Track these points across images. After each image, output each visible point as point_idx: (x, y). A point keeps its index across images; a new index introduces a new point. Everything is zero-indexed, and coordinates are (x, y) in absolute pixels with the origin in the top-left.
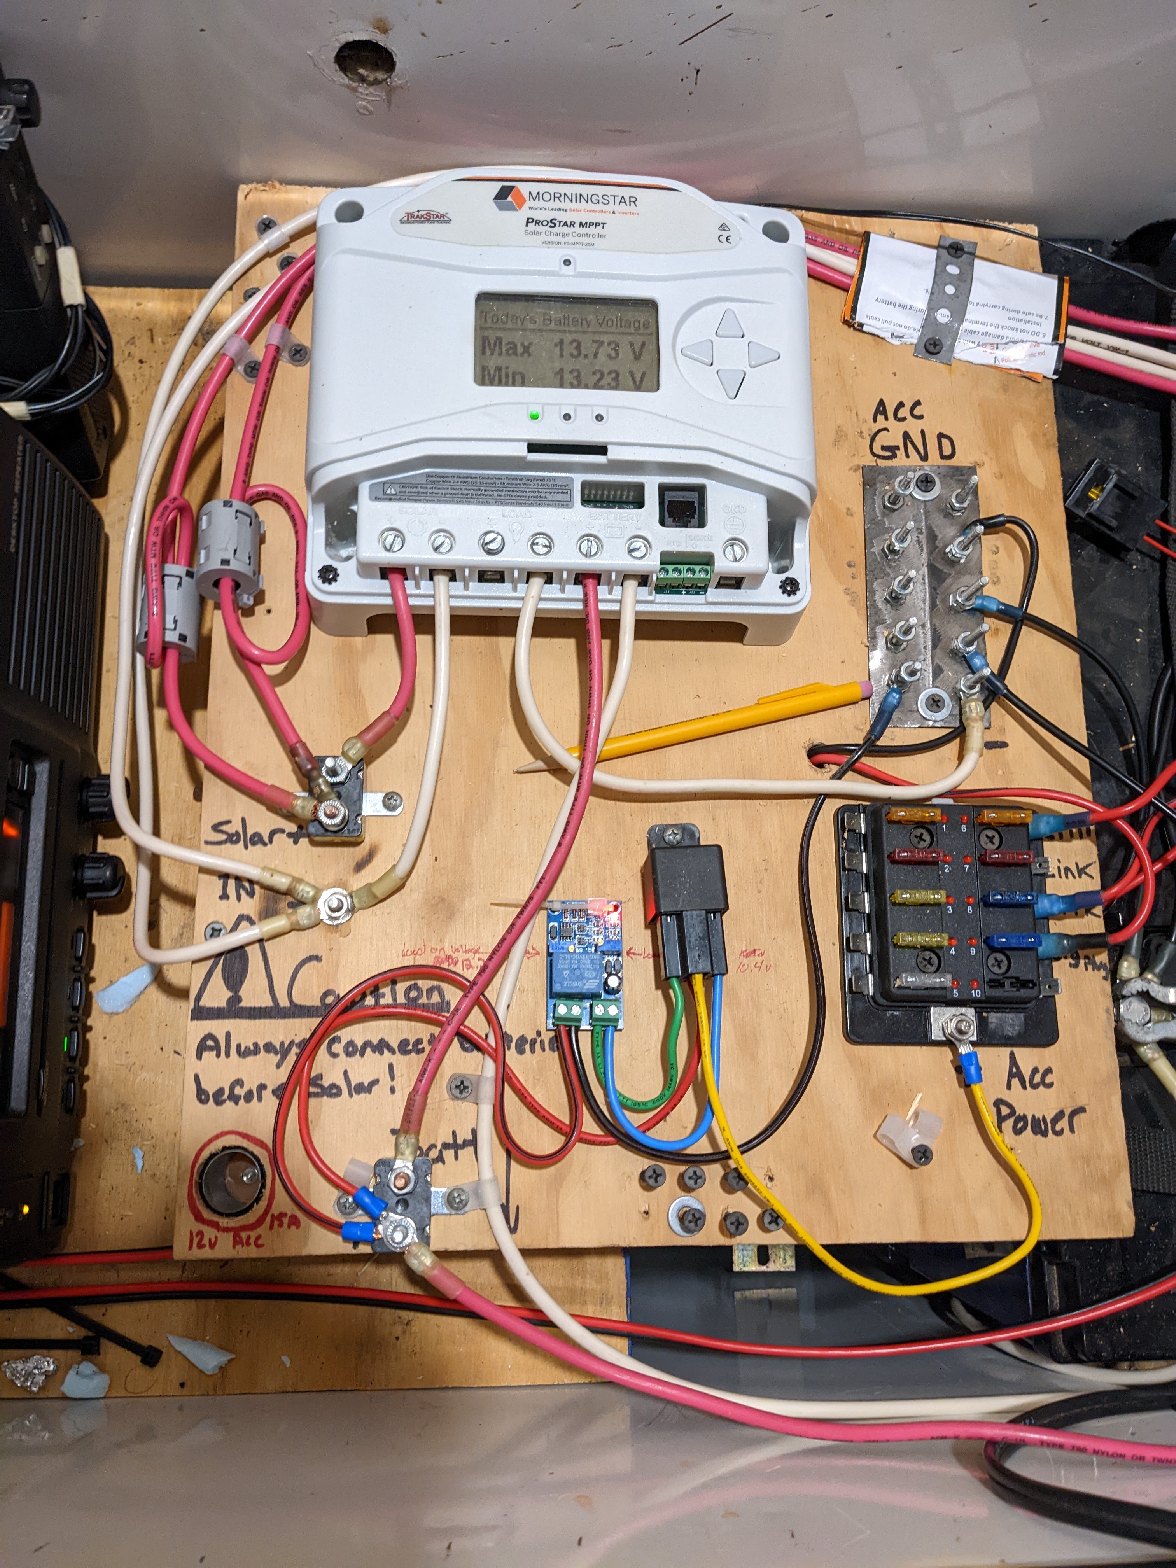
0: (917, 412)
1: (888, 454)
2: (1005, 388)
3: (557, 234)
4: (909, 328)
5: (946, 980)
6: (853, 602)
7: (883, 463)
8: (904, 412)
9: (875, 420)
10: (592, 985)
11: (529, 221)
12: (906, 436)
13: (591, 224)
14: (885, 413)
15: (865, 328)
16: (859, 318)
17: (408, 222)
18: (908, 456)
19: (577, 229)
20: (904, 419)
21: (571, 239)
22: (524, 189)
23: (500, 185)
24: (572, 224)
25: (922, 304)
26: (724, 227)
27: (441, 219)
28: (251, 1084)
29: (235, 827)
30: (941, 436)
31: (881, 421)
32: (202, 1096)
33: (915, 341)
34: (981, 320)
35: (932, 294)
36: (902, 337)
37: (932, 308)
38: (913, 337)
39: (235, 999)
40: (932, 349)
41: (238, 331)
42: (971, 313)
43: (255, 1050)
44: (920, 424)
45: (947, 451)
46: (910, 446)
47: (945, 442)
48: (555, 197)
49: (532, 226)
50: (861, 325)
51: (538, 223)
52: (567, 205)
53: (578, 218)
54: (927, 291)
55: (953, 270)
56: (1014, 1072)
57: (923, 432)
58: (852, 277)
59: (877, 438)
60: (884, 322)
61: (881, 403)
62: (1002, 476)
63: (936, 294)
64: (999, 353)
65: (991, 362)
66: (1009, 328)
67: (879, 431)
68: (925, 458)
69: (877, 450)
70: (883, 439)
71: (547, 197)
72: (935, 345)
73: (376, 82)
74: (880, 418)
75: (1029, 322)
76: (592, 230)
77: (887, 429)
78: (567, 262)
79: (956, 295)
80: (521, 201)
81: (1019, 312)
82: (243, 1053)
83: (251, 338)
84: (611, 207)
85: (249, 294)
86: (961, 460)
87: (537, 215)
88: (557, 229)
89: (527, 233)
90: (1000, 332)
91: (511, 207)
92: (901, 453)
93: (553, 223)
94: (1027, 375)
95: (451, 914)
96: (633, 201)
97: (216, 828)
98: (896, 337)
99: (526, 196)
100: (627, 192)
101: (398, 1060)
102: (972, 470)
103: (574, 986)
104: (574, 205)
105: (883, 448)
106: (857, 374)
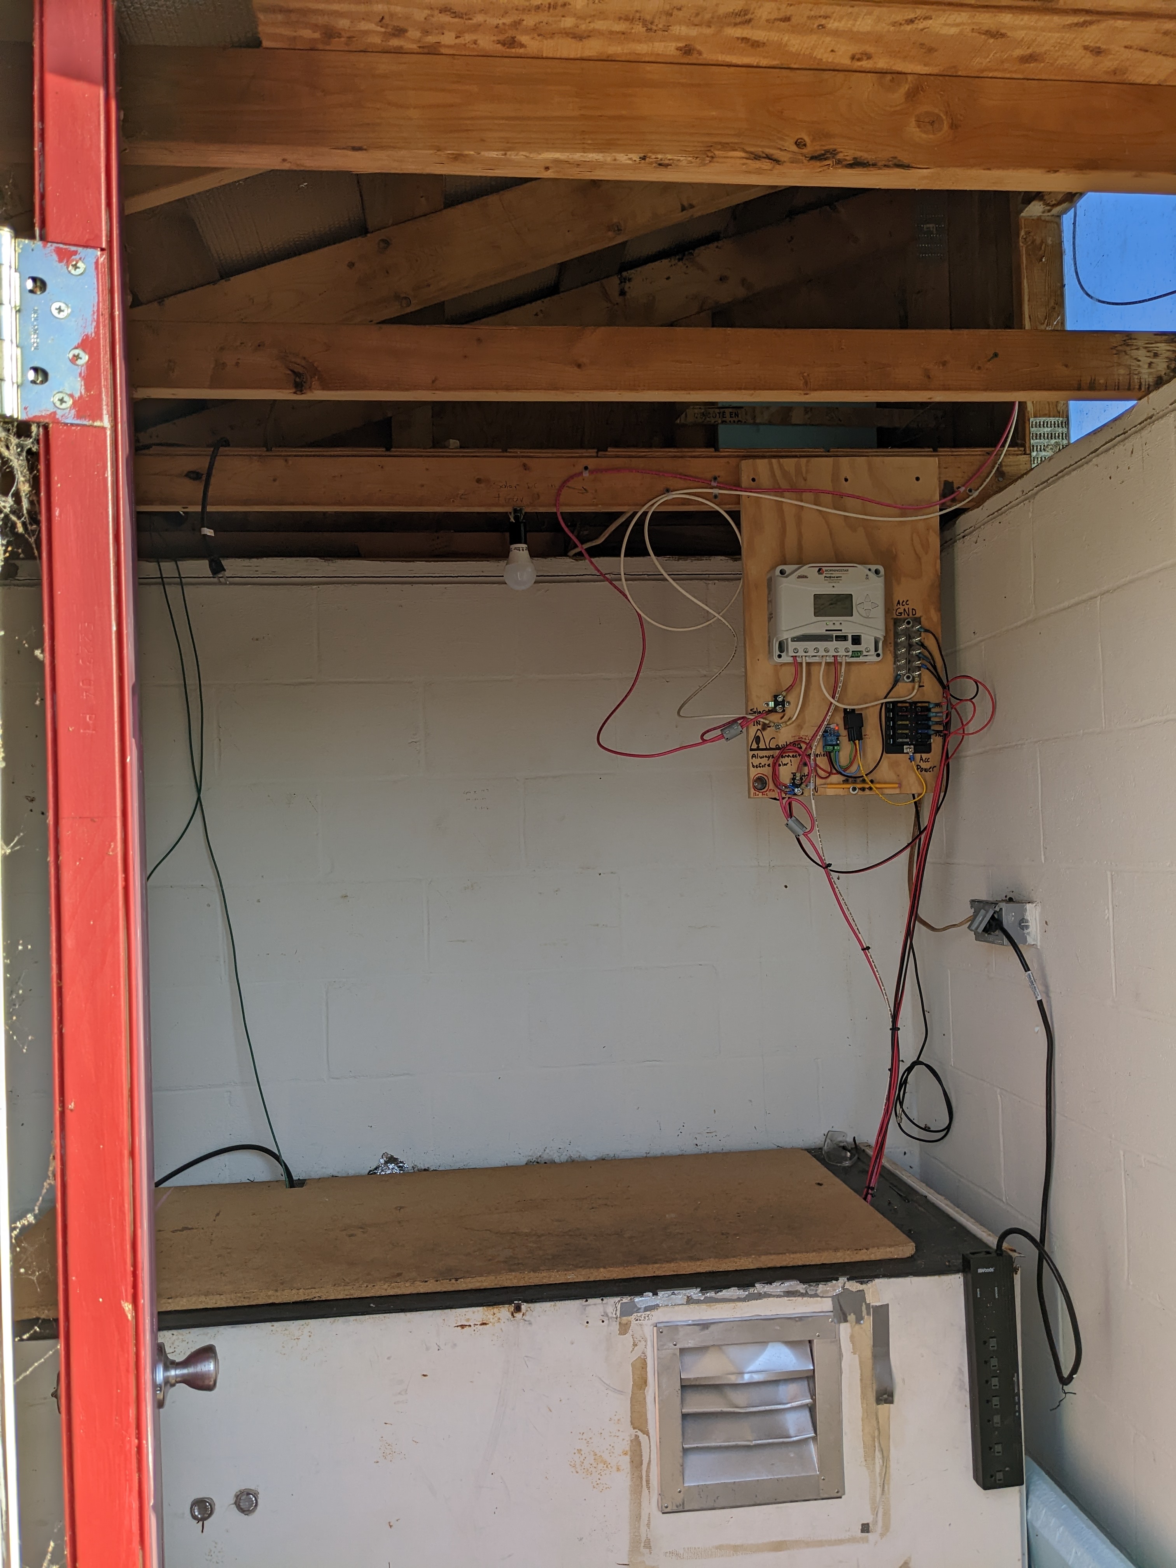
0: (907, 603)
3: (831, 580)
5: (908, 740)
6: (891, 653)
7: (899, 617)
8: (904, 603)
9: (897, 605)
10: (834, 743)
11: (825, 577)
12: (905, 610)
14: (899, 603)
17: (797, 577)
20: (904, 605)
21: (834, 581)
22: (824, 569)
23: (818, 568)
24: (835, 577)
26: (866, 573)
27: (806, 577)
28: (763, 764)
29: (755, 710)
30: (913, 609)
31: (899, 606)
32: (753, 766)
39: (758, 747)
43: (763, 757)
44: (907, 606)
45: (914, 613)
46: (905, 612)
47: (914, 611)
48: (831, 570)
51: (827, 577)
52: (833, 573)
53: (836, 575)
56: (921, 759)
59: (897, 610)
61: (899, 601)
67: (898, 608)
68: (908, 615)
69: (897, 613)
70: (899, 611)
71: (829, 571)
76: (839, 578)
77: (900, 608)
78: (833, 587)
82: (761, 758)
84: (844, 573)
86: (917, 615)
87: (827, 575)
89: (825, 580)
91: (821, 574)
92: (903, 614)
93: (830, 577)
95: (802, 728)
97: (751, 710)
99: (824, 571)
100: (847, 569)
101: (792, 759)
102: (920, 618)
103: (830, 743)
104: (835, 573)
105: (899, 613)
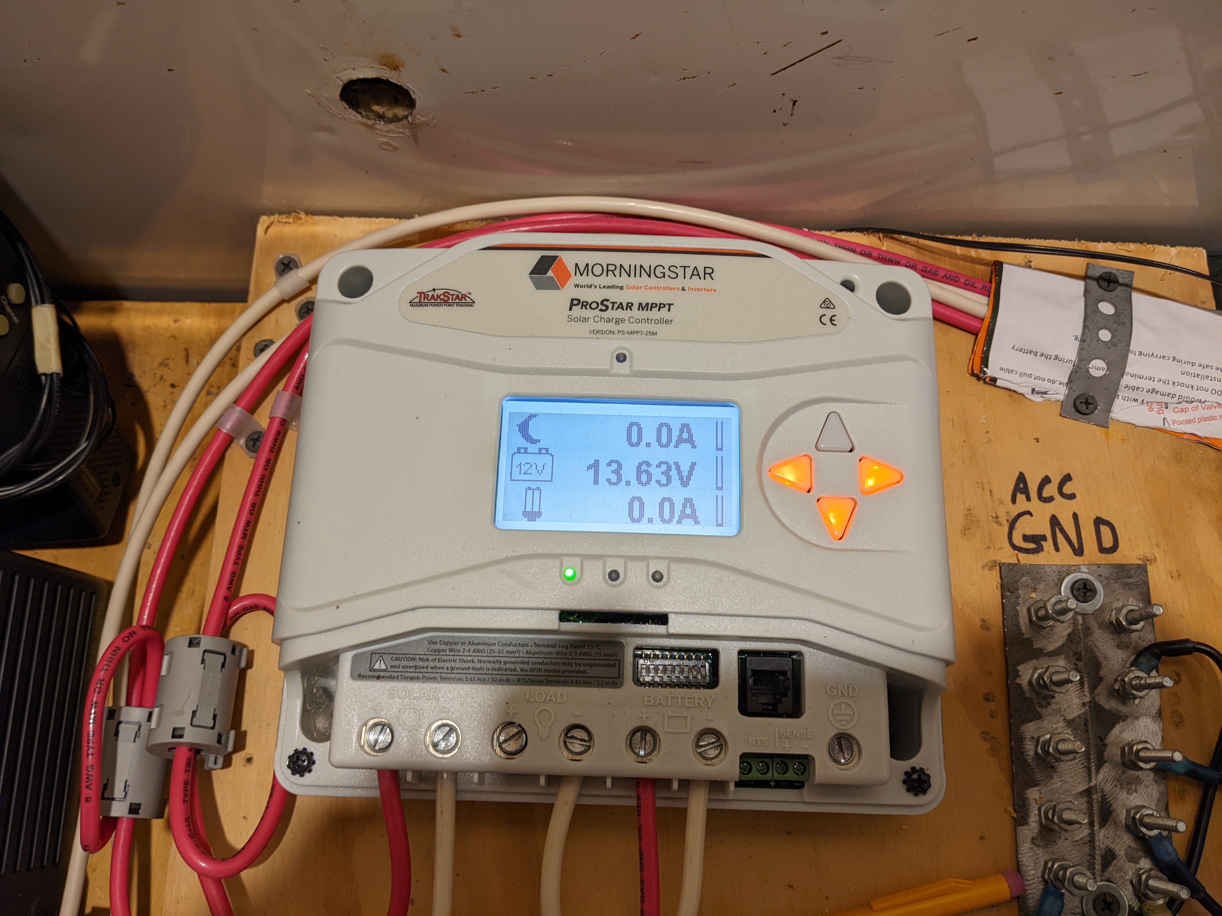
0: (1067, 489)
1: (1032, 546)
2: (1178, 458)
3: (609, 320)
4: (1053, 382)
6: (993, 750)
7: (1026, 559)
8: (1050, 490)
9: (1014, 501)
11: (574, 303)
12: (1054, 522)
13: (653, 306)
14: (1025, 491)
15: (999, 383)
16: (990, 372)
17: (420, 304)
18: (1057, 549)
19: (635, 313)
20: (1050, 499)
21: (626, 327)
22: (569, 259)
23: (537, 255)
24: (630, 306)
25: (1070, 352)
26: (827, 304)
27: (462, 300)
30: (1099, 522)
31: (1022, 503)
33: (1061, 397)
34: (1146, 374)
35: (1083, 341)
36: (1046, 393)
37: (1084, 358)
38: (1060, 392)
40: (1083, 408)
41: (236, 402)
42: (1134, 365)
44: (1071, 506)
45: (1108, 542)
46: (1059, 536)
47: (1105, 530)
48: (608, 270)
49: (577, 311)
50: (994, 380)
51: (585, 305)
52: (623, 280)
53: (636, 297)
54: (1076, 339)
55: (1107, 308)
57: (1075, 516)
58: (982, 320)
59: (1018, 525)
60: (1022, 375)
61: (1021, 478)
62: (1179, 575)
63: (1088, 342)
64: (1169, 414)
65: (1160, 425)
66: (1182, 385)
67: (1020, 515)
68: (1079, 551)
69: (1018, 540)
70: (1025, 526)
71: (598, 270)
72: (1087, 403)
73: (396, 119)
74: (1021, 497)
75: (1207, 377)
76: (654, 314)
77: (1029, 513)
78: (621, 358)
79: (1112, 343)
80: (564, 277)
81: (1193, 364)
83: (252, 408)
84: (680, 282)
85: (260, 349)
86: (1126, 554)
87: (586, 295)
88: (610, 314)
89: (571, 319)
90: (1170, 389)
91: (552, 285)
92: (1048, 545)
93: (604, 305)
94: (1205, 441)
96: (709, 273)
98: (1038, 393)
99: (571, 269)
100: (700, 262)
102: (1142, 569)
104: (633, 281)
105: (1026, 538)
106: (989, 441)
